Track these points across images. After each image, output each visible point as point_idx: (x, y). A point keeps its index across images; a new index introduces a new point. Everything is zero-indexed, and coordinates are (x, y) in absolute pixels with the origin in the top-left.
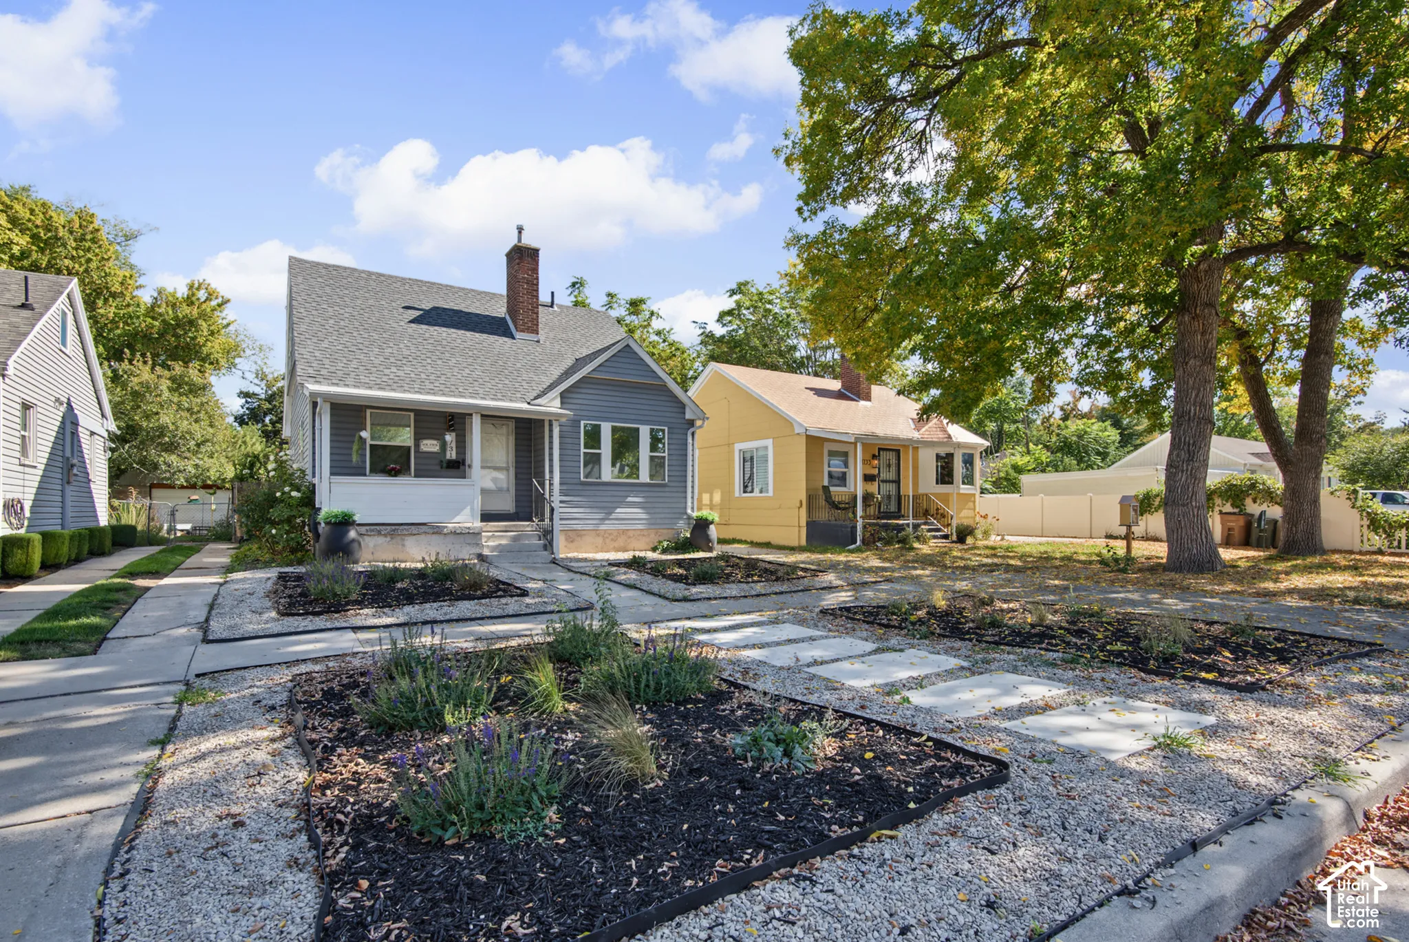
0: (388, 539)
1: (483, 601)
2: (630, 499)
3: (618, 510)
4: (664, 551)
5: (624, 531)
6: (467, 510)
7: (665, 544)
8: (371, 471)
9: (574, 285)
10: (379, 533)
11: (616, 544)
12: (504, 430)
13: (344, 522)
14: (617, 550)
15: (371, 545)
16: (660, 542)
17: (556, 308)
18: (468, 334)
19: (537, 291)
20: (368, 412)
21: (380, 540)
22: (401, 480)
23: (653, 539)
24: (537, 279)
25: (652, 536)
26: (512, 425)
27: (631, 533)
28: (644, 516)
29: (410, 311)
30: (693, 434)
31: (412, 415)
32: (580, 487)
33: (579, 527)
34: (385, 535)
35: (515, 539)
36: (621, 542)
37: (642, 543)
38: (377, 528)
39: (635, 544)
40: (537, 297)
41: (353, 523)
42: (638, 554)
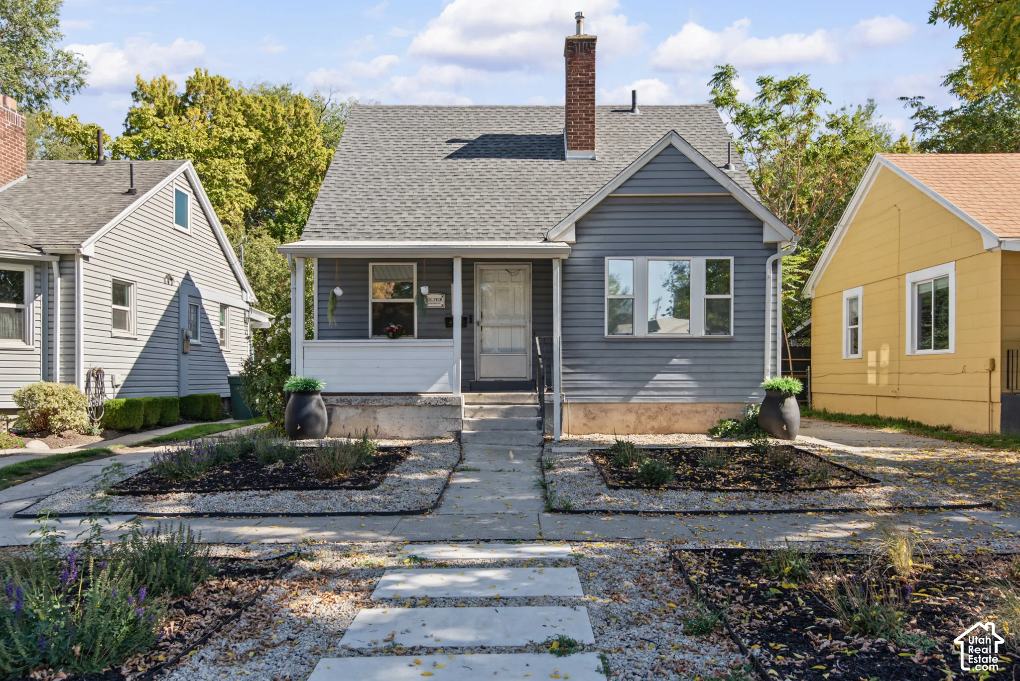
0: (360, 411)
1: (304, 493)
2: (675, 361)
3: (659, 377)
4: (727, 435)
5: (667, 406)
6: (445, 378)
7: (729, 424)
8: (374, 333)
9: (717, 77)
10: (350, 404)
11: (655, 424)
12: (521, 276)
13: (307, 390)
14: (657, 432)
15: (342, 417)
16: (722, 422)
17: (637, 111)
18: (509, 162)
19: (593, 93)
20: (371, 265)
21: (352, 412)
22: (403, 342)
23: (711, 417)
24: (593, 77)
25: (711, 413)
26: (528, 268)
27: (677, 409)
28: (692, 385)
29: (453, 145)
30: (775, 265)
31: (415, 265)
32: (603, 346)
33: (602, 399)
34: (356, 407)
35: (507, 413)
36: (662, 421)
37: (694, 422)
38: (347, 398)
39: (682, 424)
40: (593, 101)
41: (316, 392)
42: (623, 438)
